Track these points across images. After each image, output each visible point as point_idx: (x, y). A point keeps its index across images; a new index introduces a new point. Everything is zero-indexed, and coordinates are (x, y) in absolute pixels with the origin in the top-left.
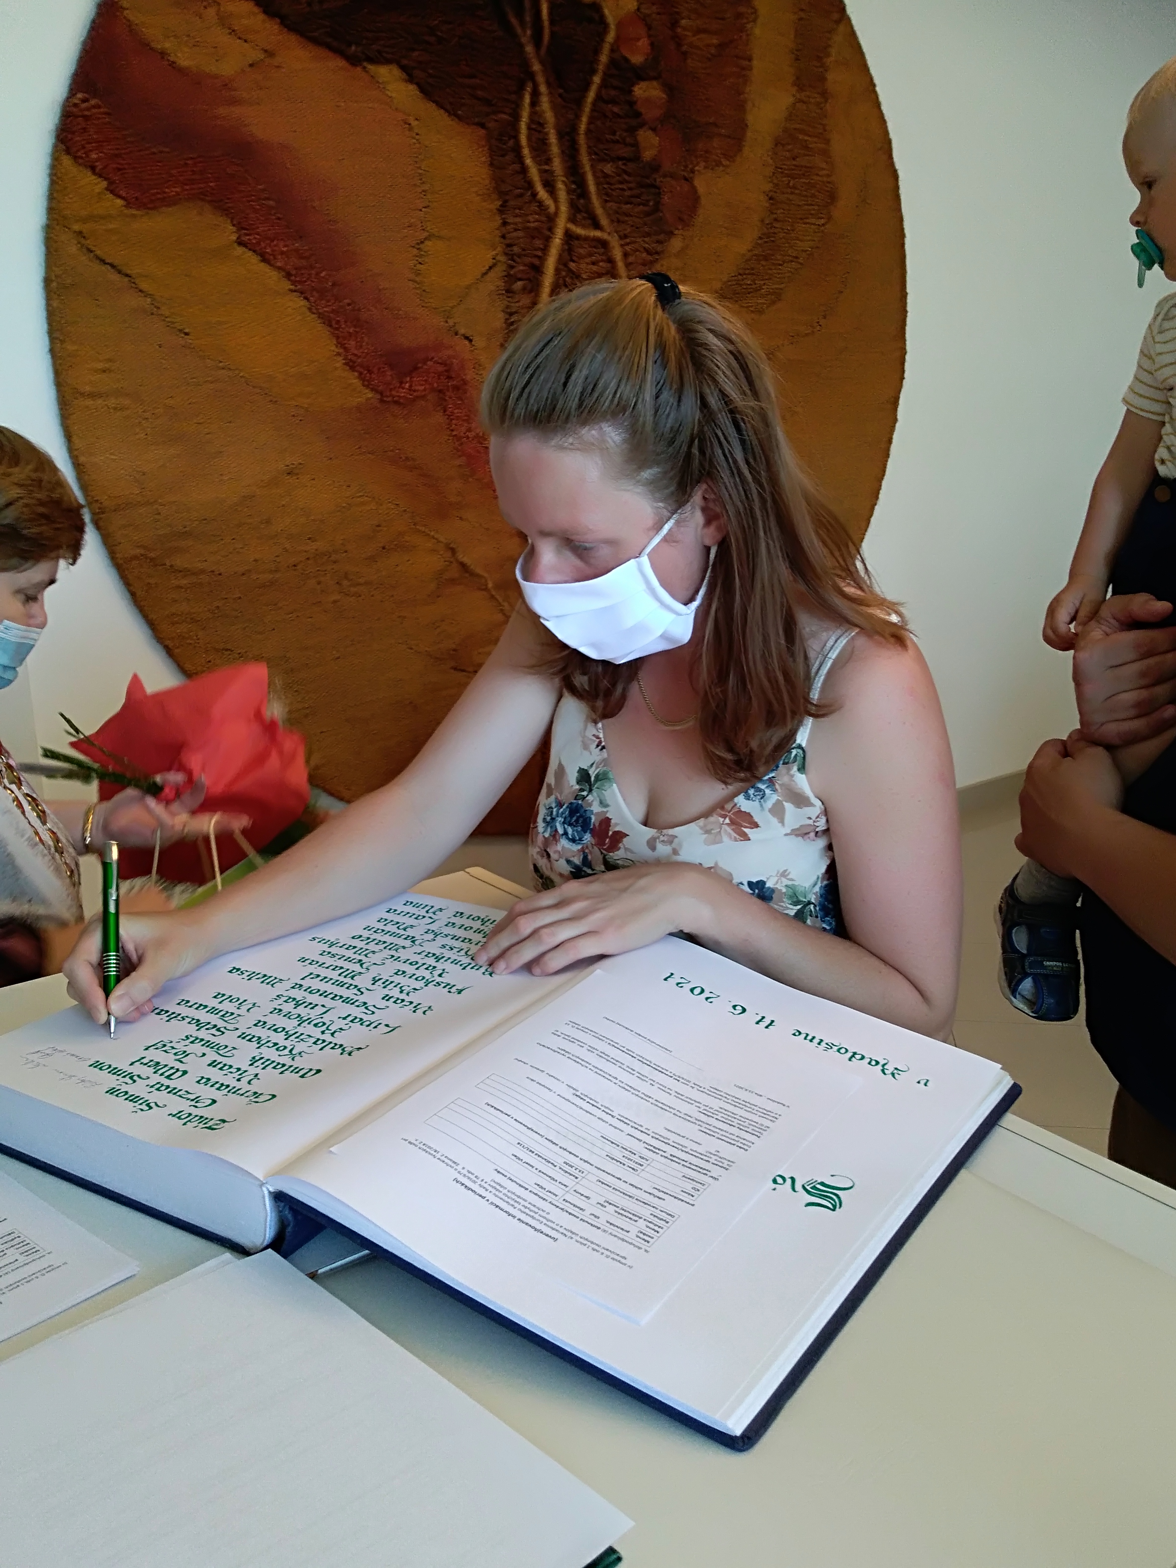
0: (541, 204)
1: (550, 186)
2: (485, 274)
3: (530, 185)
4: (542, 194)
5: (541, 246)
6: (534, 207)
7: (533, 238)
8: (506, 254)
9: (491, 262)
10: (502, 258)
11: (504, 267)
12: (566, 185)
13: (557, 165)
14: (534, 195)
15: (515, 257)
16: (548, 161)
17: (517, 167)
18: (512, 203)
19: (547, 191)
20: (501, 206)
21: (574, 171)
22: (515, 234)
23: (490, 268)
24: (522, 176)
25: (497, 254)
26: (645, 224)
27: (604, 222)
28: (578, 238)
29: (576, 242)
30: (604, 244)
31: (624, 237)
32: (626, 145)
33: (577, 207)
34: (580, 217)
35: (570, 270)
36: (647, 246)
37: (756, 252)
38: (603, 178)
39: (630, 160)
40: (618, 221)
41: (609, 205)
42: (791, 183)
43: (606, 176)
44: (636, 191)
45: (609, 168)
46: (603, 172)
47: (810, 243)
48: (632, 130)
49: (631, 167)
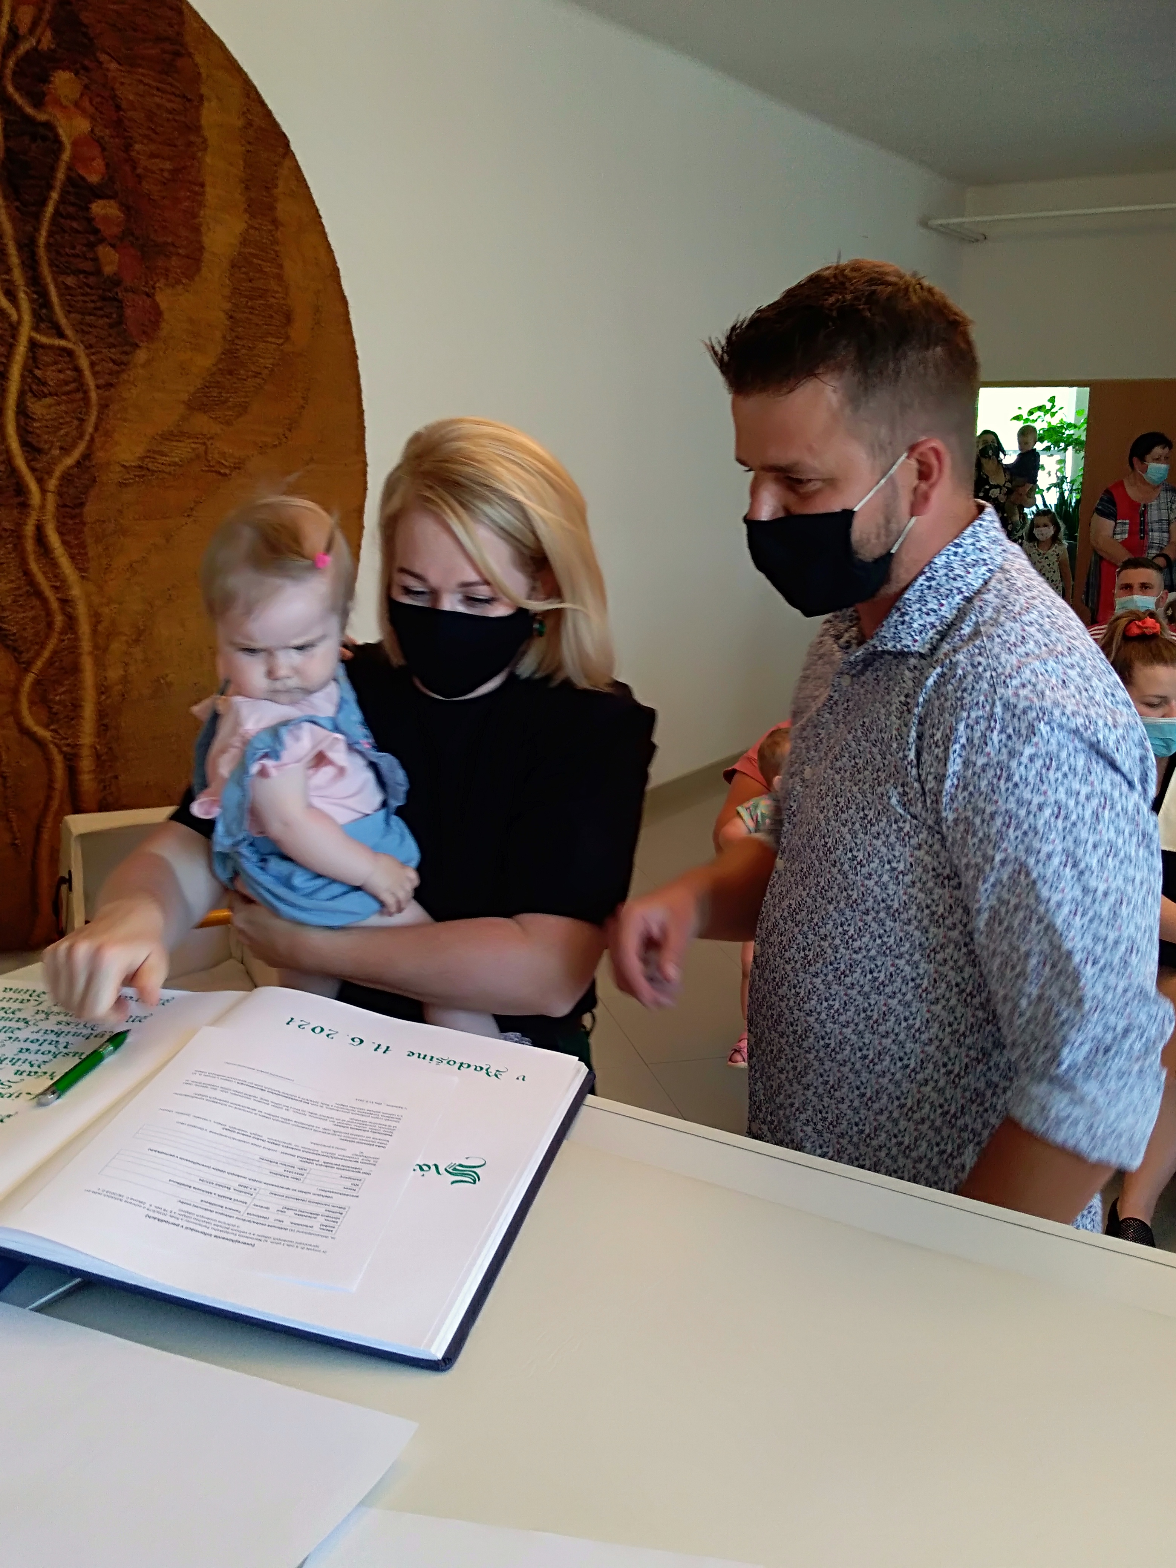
0: (3, 312)
1: (11, 296)
4: (4, 302)
5: (6, 353)
12: (28, 295)
13: (18, 275)
19: (9, 302)
21: (35, 281)
26: (110, 335)
27: (69, 332)
28: (43, 346)
29: (41, 350)
30: (70, 353)
31: (89, 347)
32: (86, 259)
33: (39, 315)
34: (43, 326)
35: (35, 377)
36: (113, 357)
37: (220, 366)
38: (64, 290)
39: (92, 274)
40: (83, 331)
41: (73, 315)
42: (250, 304)
43: (68, 287)
44: (99, 304)
45: (70, 281)
46: (63, 283)
47: (271, 361)
48: (92, 246)
49: (92, 280)
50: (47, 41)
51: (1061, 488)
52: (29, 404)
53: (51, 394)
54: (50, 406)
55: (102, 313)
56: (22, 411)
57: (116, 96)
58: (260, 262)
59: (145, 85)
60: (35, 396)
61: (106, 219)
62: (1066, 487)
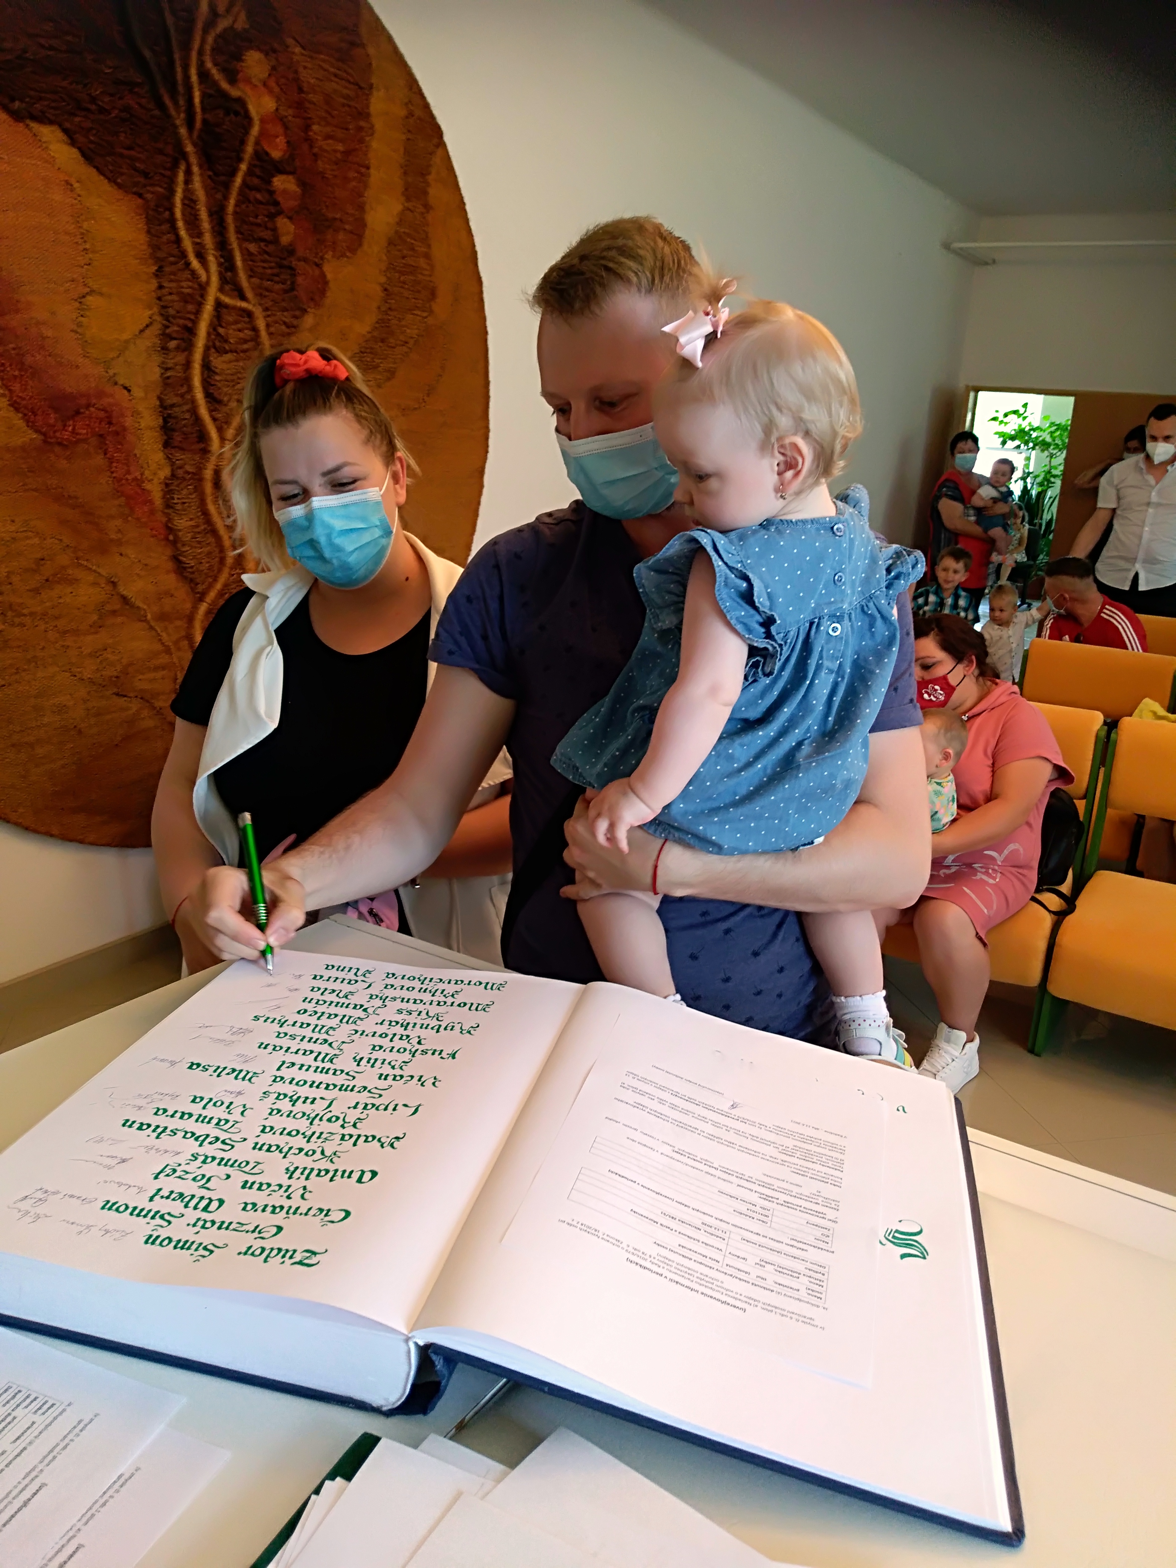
0: (193, 273)
1: (201, 256)
2: (142, 331)
3: (183, 255)
4: (195, 264)
5: (194, 311)
6: (187, 274)
7: (186, 302)
8: (162, 315)
9: (147, 321)
10: (158, 318)
11: (160, 326)
12: (216, 258)
13: (208, 239)
14: (188, 264)
15: (171, 319)
16: (200, 235)
17: (171, 237)
18: (167, 269)
19: (200, 262)
20: (157, 271)
21: (222, 245)
22: (169, 298)
23: (147, 326)
24: (175, 246)
25: (153, 314)
26: (283, 300)
27: (249, 294)
28: (227, 306)
29: (225, 310)
30: (249, 314)
31: (266, 309)
32: (267, 228)
33: (225, 278)
34: (227, 287)
35: (218, 334)
36: (287, 320)
37: (375, 334)
38: (248, 256)
39: (271, 242)
40: (261, 295)
41: (253, 280)
42: (402, 278)
43: (250, 254)
44: (276, 271)
45: (252, 247)
46: (248, 250)
47: (416, 331)
48: (272, 216)
49: (271, 248)
50: (241, 23)
51: (1025, 482)
52: (212, 359)
53: (231, 351)
54: (230, 362)
55: (276, 279)
56: (206, 366)
57: (298, 79)
58: (413, 241)
59: (325, 70)
60: (217, 351)
61: (285, 191)
62: (1029, 480)
